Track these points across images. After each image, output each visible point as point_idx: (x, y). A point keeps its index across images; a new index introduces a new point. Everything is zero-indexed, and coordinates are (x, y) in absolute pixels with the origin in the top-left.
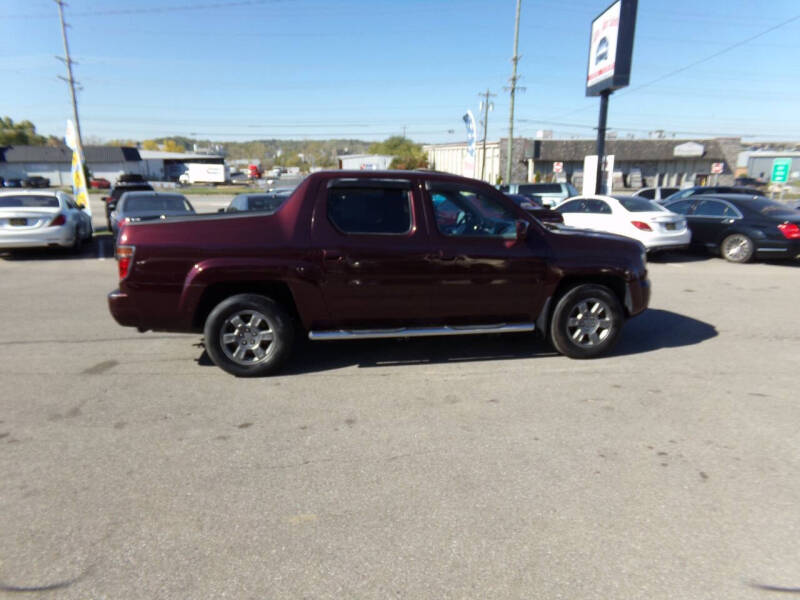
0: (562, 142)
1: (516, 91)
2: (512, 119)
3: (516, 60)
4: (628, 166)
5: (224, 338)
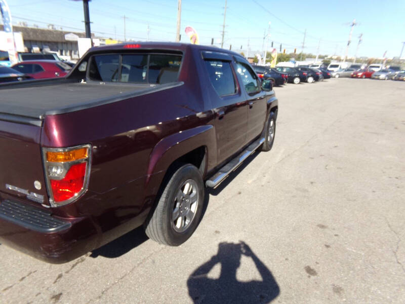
4: (42, 43)
5: (174, 215)
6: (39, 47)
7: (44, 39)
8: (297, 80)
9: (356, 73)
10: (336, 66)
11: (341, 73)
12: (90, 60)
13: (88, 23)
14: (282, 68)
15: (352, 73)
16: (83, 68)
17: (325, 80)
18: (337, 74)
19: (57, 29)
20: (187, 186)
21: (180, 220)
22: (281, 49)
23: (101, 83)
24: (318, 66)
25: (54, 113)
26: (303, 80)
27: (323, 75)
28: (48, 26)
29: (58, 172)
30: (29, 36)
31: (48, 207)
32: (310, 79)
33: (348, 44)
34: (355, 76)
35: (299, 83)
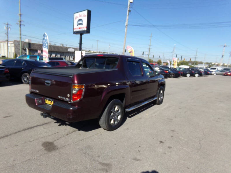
0: (36, 44)
1: (21, 25)
2: (21, 34)
3: (20, 15)
4: (56, 53)
5: (110, 117)
6: (55, 54)
7: (58, 51)
8: (188, 75)
9: (227, 73)
10: (215, 69)
11: (218, 72)
12: (84, 60)
13: (81, 44)
14: (180, 68)
15: (224, 73)
16: (81, 63)
17: (206, 76)
18: (215, 73)
19: (64, 46)
20: (117, 107)
21: (112, 120)
22: (182, 58)
23: (87, 69)
24: (203, 68)
25: (76, 74)
26: (192, 75)
27: (205, 73)
28: (61, 45)
29: (74, 92)
30: (51, 49)
31: (70, 103)
32: (197, 75)
33: (222, 57)
34: (226, 75)
35: (189, 77)
